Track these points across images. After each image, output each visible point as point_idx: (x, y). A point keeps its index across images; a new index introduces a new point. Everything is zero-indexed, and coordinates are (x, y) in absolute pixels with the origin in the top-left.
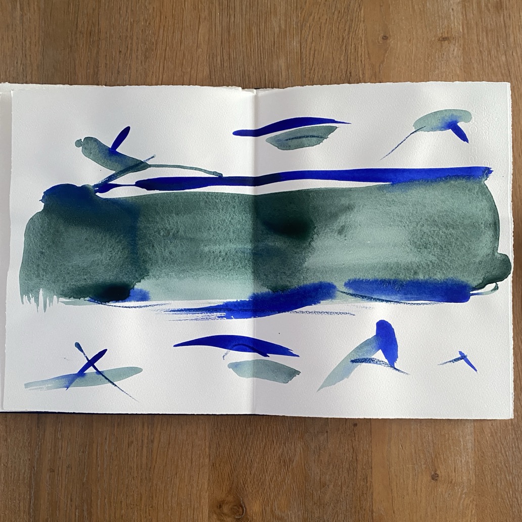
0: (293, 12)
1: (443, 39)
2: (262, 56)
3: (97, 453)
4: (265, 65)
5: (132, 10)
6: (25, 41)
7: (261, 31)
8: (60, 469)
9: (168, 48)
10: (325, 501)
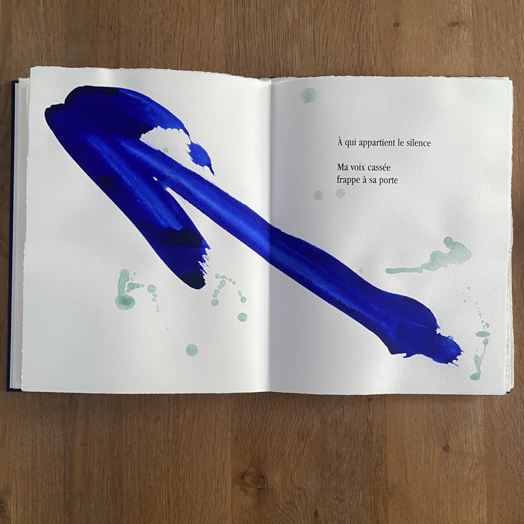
1: (453, 24)
2: (276, 45)
3: (126, 428)
4: (280, 54)
5: (150, 3)
6: (49, 36)
7: (275, 21)
8: (92, 443)
9: (185, 39)
10: (342, 473)
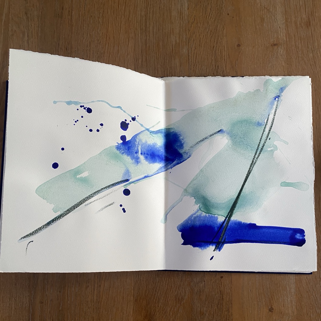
0: (184, 32)
1: (274, 45)
2: (165, 58)
3: (68, 293)
4: (167, 63)
5: (90, 35)
7: (165, 44)
8: (46, 302)
9: (111, 56)
